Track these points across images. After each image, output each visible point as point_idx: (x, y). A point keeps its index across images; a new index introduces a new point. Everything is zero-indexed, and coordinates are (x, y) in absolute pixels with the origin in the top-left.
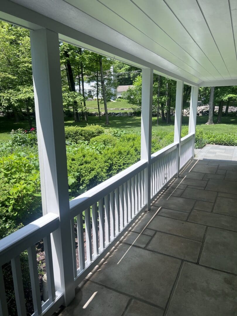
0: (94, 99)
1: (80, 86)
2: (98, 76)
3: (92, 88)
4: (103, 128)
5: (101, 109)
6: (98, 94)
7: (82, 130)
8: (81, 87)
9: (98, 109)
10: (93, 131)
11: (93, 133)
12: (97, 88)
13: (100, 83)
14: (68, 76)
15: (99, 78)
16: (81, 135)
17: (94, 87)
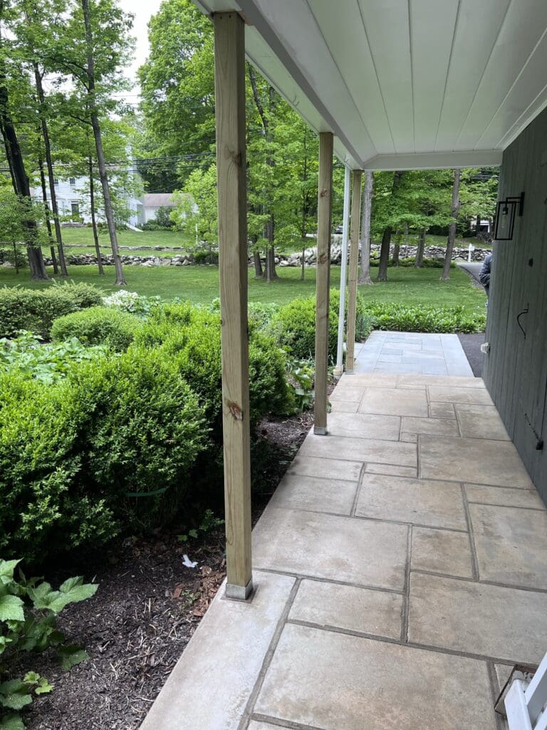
0: (85, 224)
1: (44, 187)
2: (91, 164)
3: (77, 196)
4: (100, 292)
5: (106, 247)
6: (93, 211)
7: (35, 298)
8: (48, 191)
9: (94, 249)
10: (69, 300)
11: (68, 303)
12: (92, 196)
13: (98, 183)
14: (9, 159)
15: (96, 169)
16: (33, 312)
17: (84, 192)
